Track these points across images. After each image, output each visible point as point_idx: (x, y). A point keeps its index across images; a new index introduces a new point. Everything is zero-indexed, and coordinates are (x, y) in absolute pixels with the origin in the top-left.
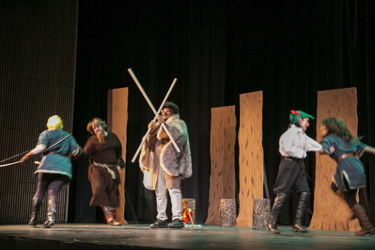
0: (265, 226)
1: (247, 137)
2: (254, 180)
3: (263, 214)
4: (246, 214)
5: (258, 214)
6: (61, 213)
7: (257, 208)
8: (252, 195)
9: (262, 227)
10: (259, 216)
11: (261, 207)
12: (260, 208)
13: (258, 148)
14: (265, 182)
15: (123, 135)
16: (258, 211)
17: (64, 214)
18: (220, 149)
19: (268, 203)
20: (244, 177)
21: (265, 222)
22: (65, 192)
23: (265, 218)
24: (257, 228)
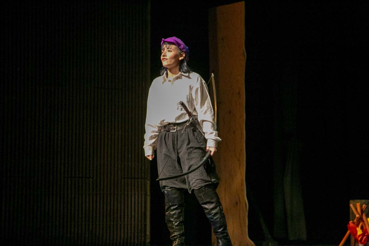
6: (140, 229)
15: (239, 88)
17: (143, 230)
22: (143, 192)
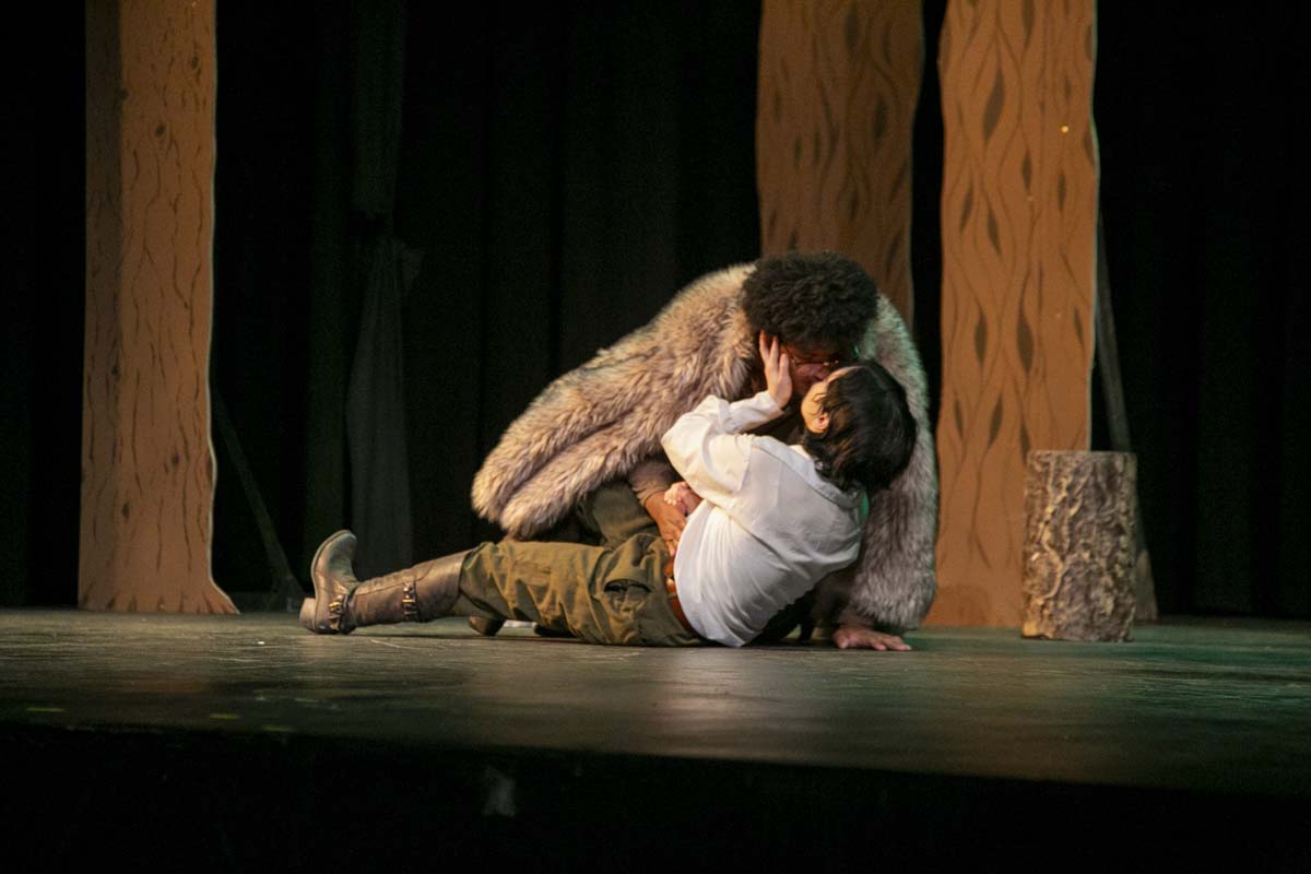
0: (1098, 621)
1: (999, 60)
2: (1034, 333)
3: (1086, 547)
4: (980, 546)
5: (1059, 549)
7: (1050, 510)
8: (1017, 435)
9: (1080, 630)
10: (1063, 559)
11: (1072, 502)
12: (1073, 511)
13: (1065, 129)
14: (1102, 348)
15: (196, 45)
16: (1056, 531)
18: (817, 142)
19: (1119, 480)
20: (974, 320)
21: (1098, 599)
23: (1101, 574)
24: (1049, 635)
